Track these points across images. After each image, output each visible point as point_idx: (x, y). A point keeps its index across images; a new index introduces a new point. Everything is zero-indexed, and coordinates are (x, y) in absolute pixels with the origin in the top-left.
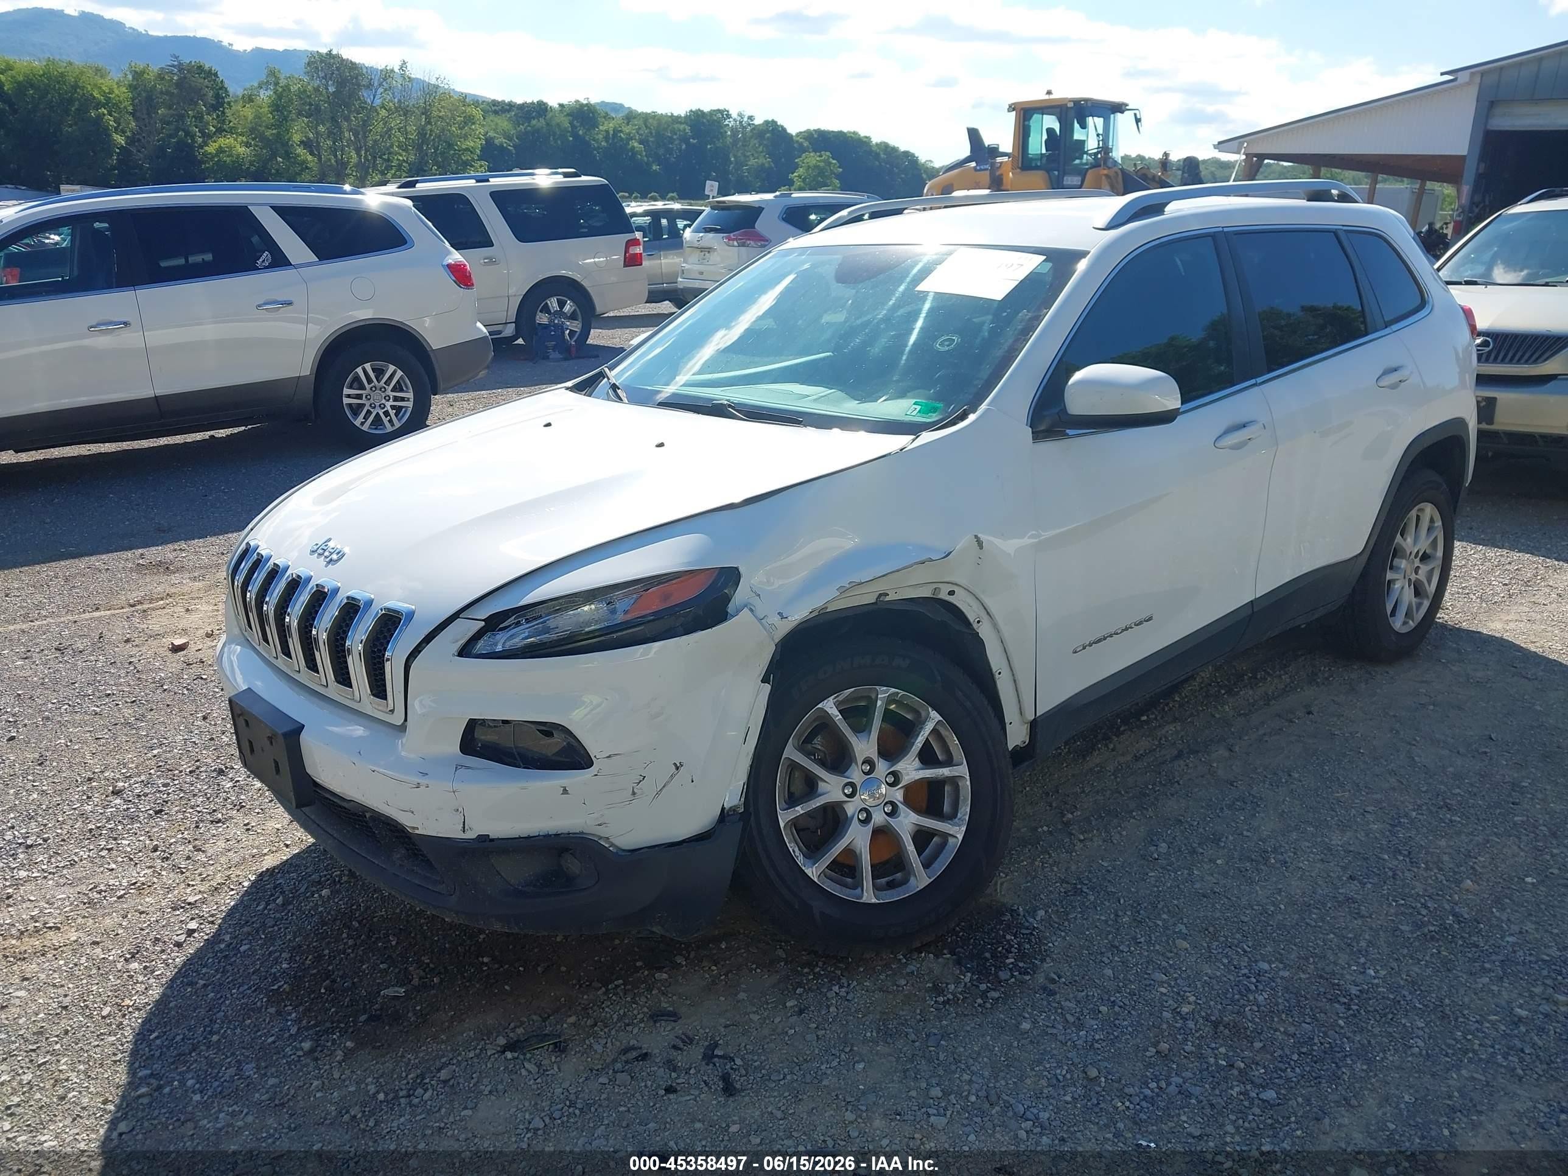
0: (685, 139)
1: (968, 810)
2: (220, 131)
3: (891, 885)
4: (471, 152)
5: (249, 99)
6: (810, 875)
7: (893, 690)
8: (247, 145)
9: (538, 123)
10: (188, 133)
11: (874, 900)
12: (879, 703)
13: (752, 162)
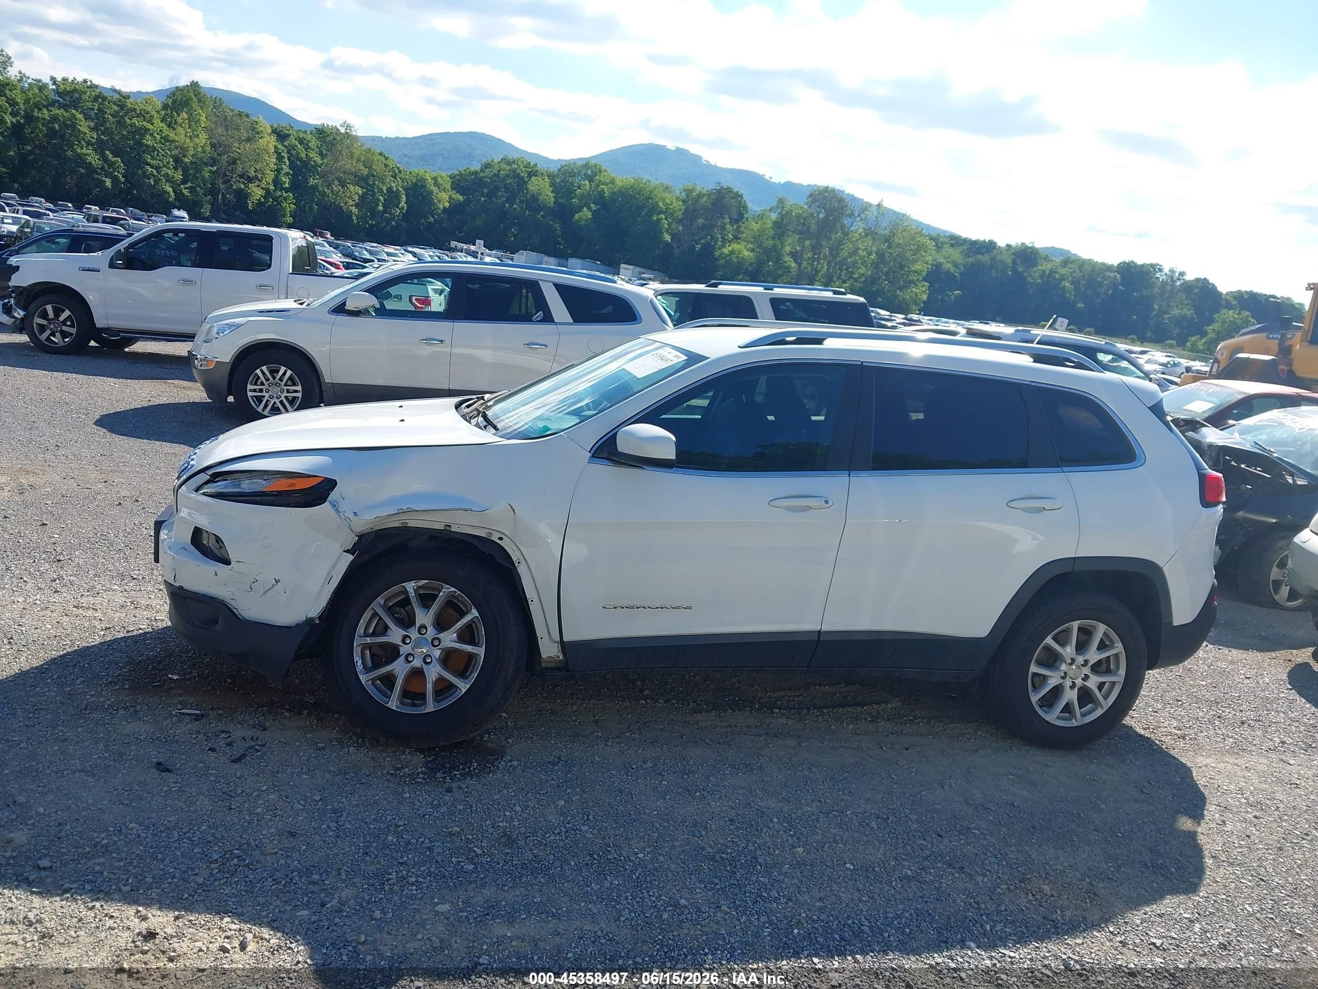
0: (1114, 285)
1: (476, 676)
2: (736, 238)
3: (412, 705)
4: (918, 274)
5: (761, 217)
6: (361, 679)
7: (452, 589)
8: (753, 250)
9: (985, 258)
10: (712, 238)
11: (394, 708)
12: (441, 594)
13: (1175, 312)
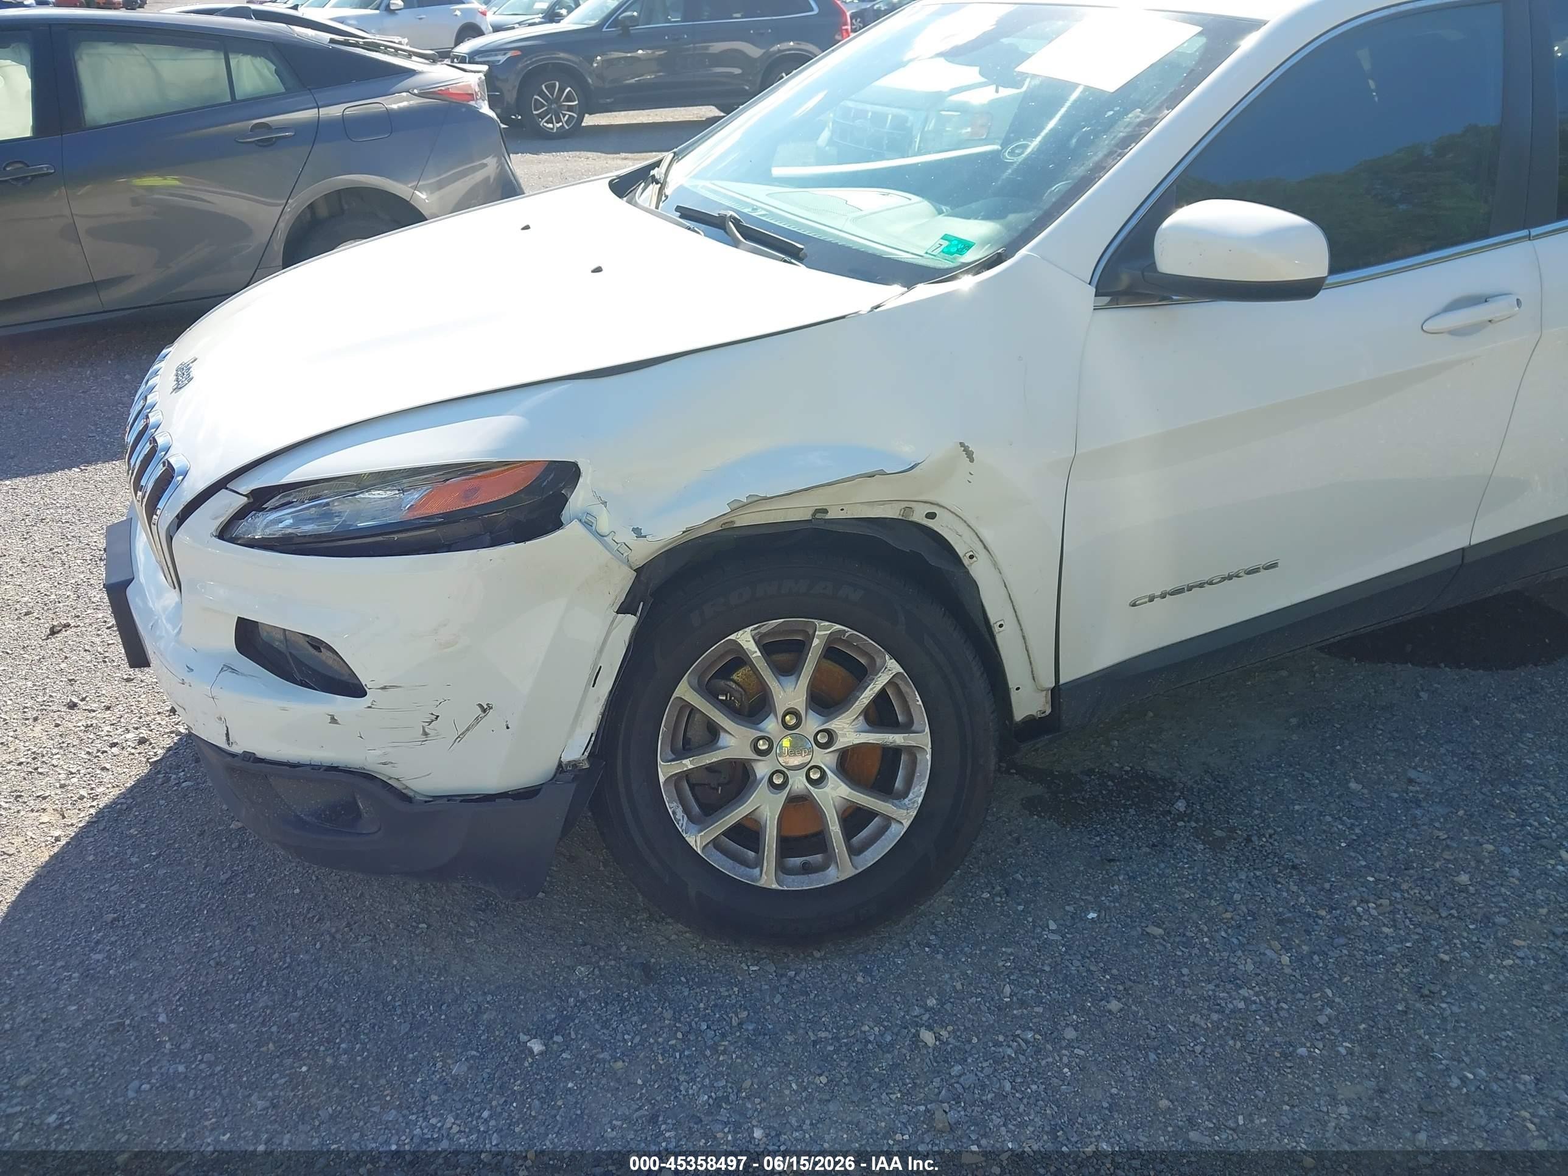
1: (923, 790)
3: (807, 869)
6: (692, 844)
7: (838, 627)
11: (775, 886)
12: (816, 642)
